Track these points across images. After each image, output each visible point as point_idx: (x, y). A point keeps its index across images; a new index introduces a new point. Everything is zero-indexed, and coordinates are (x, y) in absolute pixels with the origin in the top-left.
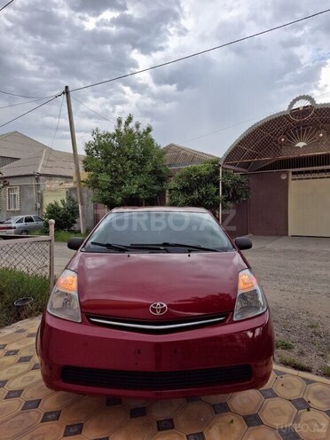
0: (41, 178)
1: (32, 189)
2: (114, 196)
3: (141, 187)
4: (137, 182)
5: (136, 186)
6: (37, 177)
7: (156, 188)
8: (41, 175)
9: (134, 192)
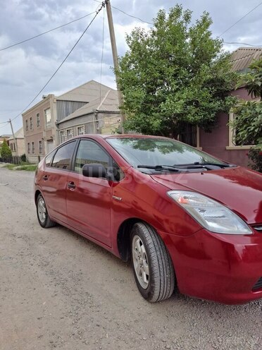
0: (100, 115)
1: (92, 126)
2: (150, 120)
3: (190, 103)
4: (184, 96)
5: (182, 101)
6: (96, 113)
7: (216, 105)
8: (99, 112)
9: (178, 111)
